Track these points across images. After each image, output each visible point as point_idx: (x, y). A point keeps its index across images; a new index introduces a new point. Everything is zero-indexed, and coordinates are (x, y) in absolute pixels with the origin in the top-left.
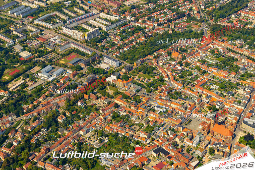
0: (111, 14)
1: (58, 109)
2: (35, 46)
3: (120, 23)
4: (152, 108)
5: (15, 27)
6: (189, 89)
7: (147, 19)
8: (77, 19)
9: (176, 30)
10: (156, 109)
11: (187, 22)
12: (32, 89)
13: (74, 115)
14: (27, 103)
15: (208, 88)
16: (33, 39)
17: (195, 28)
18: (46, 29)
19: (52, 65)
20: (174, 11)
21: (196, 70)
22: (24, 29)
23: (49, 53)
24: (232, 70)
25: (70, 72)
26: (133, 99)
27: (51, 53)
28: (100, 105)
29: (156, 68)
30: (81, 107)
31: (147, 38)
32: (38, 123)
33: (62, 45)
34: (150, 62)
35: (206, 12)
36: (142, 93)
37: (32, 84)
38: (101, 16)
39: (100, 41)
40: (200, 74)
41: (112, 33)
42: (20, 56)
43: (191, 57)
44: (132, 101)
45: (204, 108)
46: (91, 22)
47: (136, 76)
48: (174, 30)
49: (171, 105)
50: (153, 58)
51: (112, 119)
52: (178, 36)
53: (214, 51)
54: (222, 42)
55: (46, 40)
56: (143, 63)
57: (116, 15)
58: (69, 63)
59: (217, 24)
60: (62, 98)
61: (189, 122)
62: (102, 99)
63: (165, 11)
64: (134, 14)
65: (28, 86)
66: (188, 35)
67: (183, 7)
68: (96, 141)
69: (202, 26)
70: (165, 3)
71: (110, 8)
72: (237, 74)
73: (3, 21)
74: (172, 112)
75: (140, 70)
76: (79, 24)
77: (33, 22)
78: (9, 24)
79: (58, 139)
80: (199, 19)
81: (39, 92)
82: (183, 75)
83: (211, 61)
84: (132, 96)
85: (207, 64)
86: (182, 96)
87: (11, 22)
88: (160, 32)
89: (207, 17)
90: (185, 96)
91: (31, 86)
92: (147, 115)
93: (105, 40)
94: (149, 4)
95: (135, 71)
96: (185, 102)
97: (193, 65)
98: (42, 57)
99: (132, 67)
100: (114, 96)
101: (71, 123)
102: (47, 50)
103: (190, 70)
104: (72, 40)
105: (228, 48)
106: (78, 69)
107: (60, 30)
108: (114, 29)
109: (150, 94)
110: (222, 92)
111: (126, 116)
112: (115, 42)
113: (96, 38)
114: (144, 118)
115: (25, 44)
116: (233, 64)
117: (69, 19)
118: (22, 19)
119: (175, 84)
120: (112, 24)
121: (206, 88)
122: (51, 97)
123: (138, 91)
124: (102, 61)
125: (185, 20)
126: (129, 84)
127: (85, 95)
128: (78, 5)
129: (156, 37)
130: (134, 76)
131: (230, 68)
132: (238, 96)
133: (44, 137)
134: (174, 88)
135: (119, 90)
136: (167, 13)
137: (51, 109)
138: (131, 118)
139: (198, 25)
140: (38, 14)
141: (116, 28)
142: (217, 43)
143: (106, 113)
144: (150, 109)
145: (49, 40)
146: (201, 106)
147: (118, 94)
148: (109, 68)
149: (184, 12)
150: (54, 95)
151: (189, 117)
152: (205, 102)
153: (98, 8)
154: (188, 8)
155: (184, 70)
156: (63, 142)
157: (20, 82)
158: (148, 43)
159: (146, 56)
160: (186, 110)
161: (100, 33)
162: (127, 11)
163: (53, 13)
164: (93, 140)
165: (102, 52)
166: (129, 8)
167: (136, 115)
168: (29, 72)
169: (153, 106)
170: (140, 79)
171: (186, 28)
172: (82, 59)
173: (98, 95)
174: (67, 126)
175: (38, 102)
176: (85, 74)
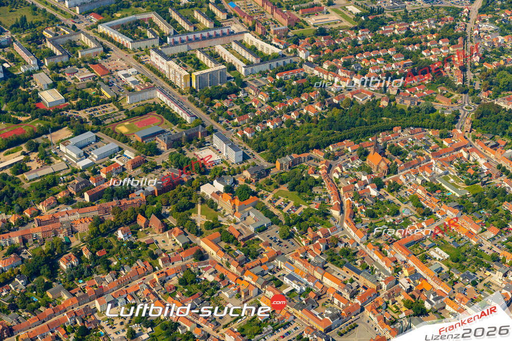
0: (269, 40)
1: (72, 236)
2: (81, 82)
3: (281, 62)
4: (279, 276)
5: (57, 31)
6: (377, 248)
7: (342, 65)
8: (191, 36)
9: (398, 100)
10: (286, 281)
11: (429, 86)
12: (34, 180)
13: (99, 258)
14: (11, 210)
15: (421, 254)
16: (83, 65)
17: (442, 105)
18: (118, 48)
19: (99, 132)
20: (409, 55)
21: (411, 204)
22: (70, 40)
23: (102, 104)
24: (493, 221)
25: (130, 154)
26: (244, 246)
27: (107, 105)
28: (167, 245)
29: (323, 181)
30: (123, 243)
31: (326, 108)
32: (12, 261)
33: (139, 90)
34: (313, 165)
35: (479, 72)
36: (268, 236)
37: (38, 168)
38: (246, 40)
39: (223, 95)
40: (417, 217)
41: (256, 82)
42: (39, 100)
43: (409, 170)
44: (237, 252)
45: (397, 301)
46: (218, 50)
47: (271, 192)
48: (394, 100)
49: (322, 278)
50: (324, 157)
51: (178, 286)
52: (398, 117)
53: (467, 167)
54: (492, 150)
55: (107, 72)
56: (297, 166)
57: (277, 44)
58: (135, 135)
59: (495, 103)
60: (88, 212)
61: (350, 330)
62: (174, 233)
63: (389, 52)
64: (317, 48)
65: (28, 170)
66: (420, 118)
67: (432, 52)
68: (124, 330)
69: (459, 102)
70: (394, 35)
71: (271, 25)
72: (500, 233)
73: (37, 15)
74: (319, 298)
75: (284, 180)
76: (192, 50)
77: (97, 28)
78: (46, 24)
79: (42, 309)
80: (458, 84)
81: (45, 189)
82: (376, 211)
83: (451, 191)
84: (244, 240)
85: (440, 195)
86: (357, 262)
87: (53, 19)
88: (361, 100)
89: (478, 83)
90: (363, 262)
91: (35, 171)
92: (259, 292)
93: (233, 96)
94: (360, 31)
95: (274, 180)
96: (358, 279)
97: (408, 192)
98: (84, 110)
99: (270, 169)
100: (204, 230)
101: (85, 277)
102: (102, 97)
103: (397, 202)
104: (164, 82)
105: (501, 165)
106: (149, 152)
107: (147, 56)
108: (263, 74)
109: (285, 242)
110: (451, 271)
111: (212, 284)
112: (253, 104)
113: (216, 88)
114: (251, 298)
115: (61, 73)
116: (500, 207)
117: (175, 33)
118: (76, 17)
119: (351, 230)
120: (261, 61)
121: (419, 253)
122: (67, 204)
123: (262, 229)
124: (209, 143)
125: (427, 82)
126: (246, 210)
127: (140, 216)
128: (206, 5)
129: (347, 110)
130: (266, 190)
131: (489, 216)
132: (485, 288)
133: (14, 299)
134: (345, 237)
135: (220, 218)
136: (391, 57)
137: (56, 234)
138: (221, 292)
139: (451, 98)
140: (115, 11)
141: (268, 74)
142: (480, 149)
143: (171, 267)
144: (271, 280)
145: (114, 74)
146: (389, 296)
147: (215, 227)
148: (218, 164)
149: (431, 62)
150: (76, 201)
151: (353, 317)
152: (403, 288)
153: (245, 20)
154: (443, 56)
155: (382, 200)
156: (50, 317)
157: (15, 157)
158: (324, 120)
159: (308, 149)
160: (352, 297)
161: (229, 78)
162: (306, 38)
163: (146, 16)
164: (119, 327)
165: (218, 122)
166: (312, 32)
167: (235, 287)
168: (43, 139)
169: (281, 273)
170: (276, 201)
171: (422, 102)
172: (168, 130)
173: (171, 220)
174: (75, 282)
175: (32, 212)
176: (160, 166)
